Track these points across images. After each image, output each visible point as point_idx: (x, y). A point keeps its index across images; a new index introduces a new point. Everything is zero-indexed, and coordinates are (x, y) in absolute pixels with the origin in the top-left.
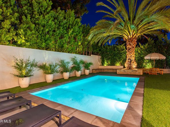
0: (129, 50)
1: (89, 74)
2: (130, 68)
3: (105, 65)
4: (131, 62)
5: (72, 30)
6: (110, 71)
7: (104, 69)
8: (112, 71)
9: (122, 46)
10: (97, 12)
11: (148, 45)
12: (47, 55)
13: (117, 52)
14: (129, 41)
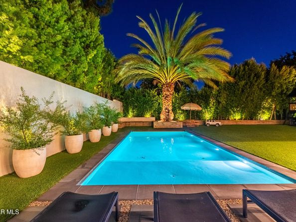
0: (167, 97)
1: (118, 129)
2: (167, 120)
3: (130, 117)
4: (168, 112)
5: (95, 52)
6: (139, 125)
7: (129, 122)
8: (141, 125)
9: (154, 92)
10: (129, 35)
11: (183, 93)
12: (63, 92)
13: (148, 98)
14: (167, 87)
